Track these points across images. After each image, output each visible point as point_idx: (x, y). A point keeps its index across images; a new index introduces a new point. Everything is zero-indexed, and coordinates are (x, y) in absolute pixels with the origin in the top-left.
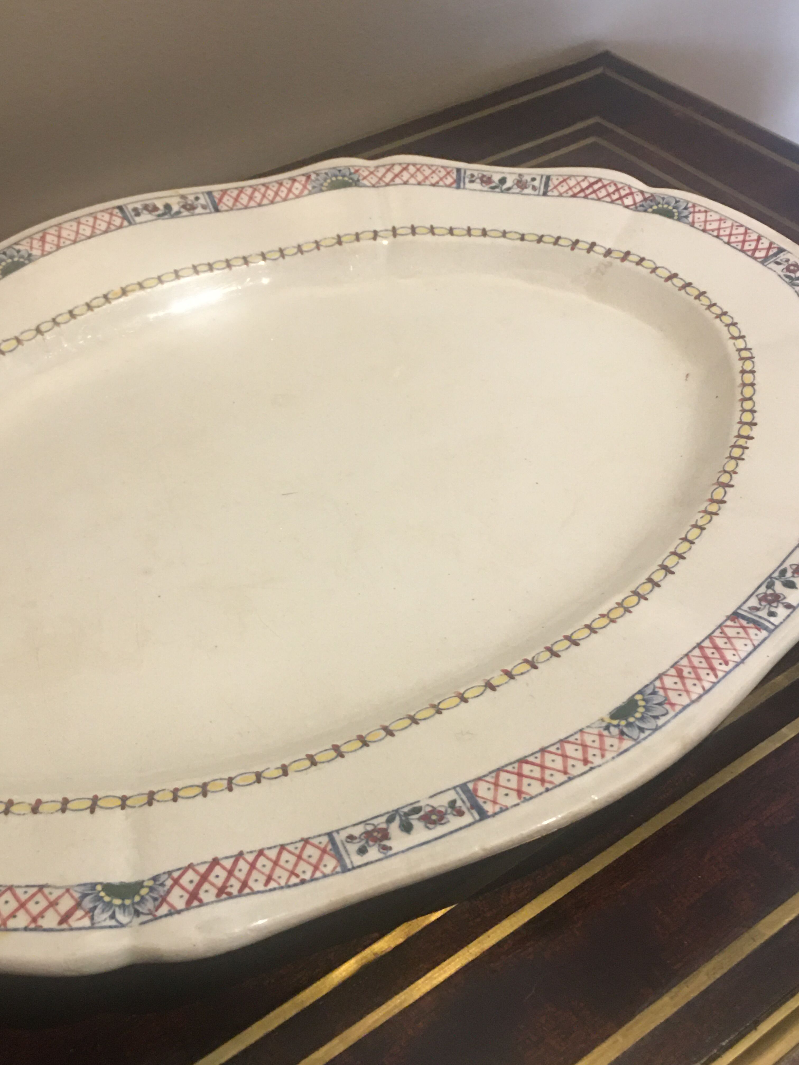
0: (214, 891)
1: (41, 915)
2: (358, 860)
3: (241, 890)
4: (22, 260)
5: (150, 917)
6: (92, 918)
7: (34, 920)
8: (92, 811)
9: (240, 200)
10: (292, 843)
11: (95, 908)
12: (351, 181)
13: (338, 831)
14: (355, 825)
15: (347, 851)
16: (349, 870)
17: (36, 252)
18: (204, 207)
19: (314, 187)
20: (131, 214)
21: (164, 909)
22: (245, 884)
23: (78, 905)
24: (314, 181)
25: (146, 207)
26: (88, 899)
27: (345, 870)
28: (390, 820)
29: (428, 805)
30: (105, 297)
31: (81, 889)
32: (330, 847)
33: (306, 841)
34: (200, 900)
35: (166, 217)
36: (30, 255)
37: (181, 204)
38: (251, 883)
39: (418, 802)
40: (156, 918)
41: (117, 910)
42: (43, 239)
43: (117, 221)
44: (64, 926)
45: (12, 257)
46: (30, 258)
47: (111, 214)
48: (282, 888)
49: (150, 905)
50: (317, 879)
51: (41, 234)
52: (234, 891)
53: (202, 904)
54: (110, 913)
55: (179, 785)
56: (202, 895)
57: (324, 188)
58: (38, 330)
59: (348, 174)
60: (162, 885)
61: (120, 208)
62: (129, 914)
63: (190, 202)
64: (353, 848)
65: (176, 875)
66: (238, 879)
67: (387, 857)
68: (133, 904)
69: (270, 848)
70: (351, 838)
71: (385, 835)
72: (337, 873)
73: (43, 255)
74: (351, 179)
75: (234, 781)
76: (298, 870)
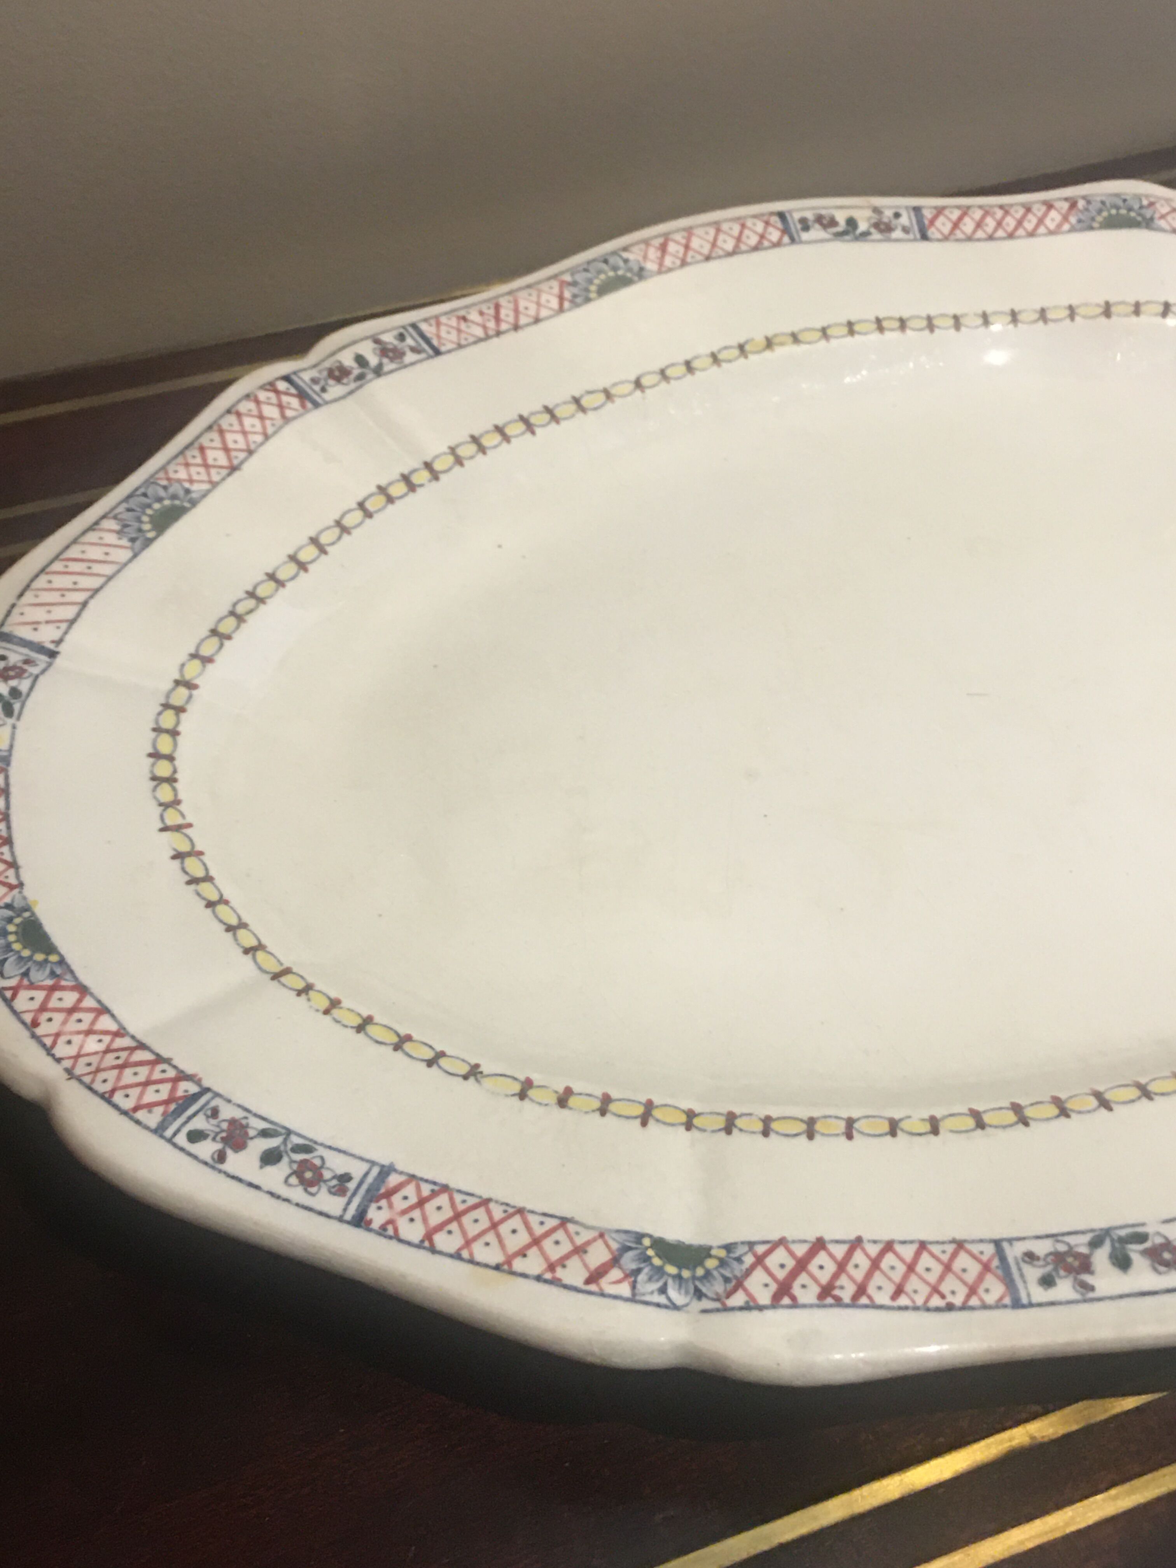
0: (815, 1290)
1: (562, 1262)
2: (1039, 1294)
3: (855, 1297)
4: (629, 275)
5: (717, 1305)
6: (634, 1287)
7: (552, 1267)
8: (644, 1124)
9: (961, 226)
10: (937, 1242)
11: (638, 1271)
12: (1139, 219)
13: (1010, 1241)
14: (1038, 1237)
15: (1022, 1276)
16: (1023, 1306)
17: (651, 266)
18: (906, 230)
19: (1080, 221)
20: (797, 226)
21: (738, 1299)
22: (861, 1290)
23: (615, 1261)
24: (1081, 211)
25: (819, 219)
26: (630, 1254)
27: (1017, 1304)
28: (1096, 1243)
29: (1158, 1234)
30: (741, 347)
31: (622, 1237)
32: (996, 1263)
33: (960, 1245)
34: (794, 1298)
35: (847, 237)
36: (642, 269)
37: (873, 221)
38: (871, 1289)
39: (1143, 1225)
40: (726, 1309)
41: (670, 1282)
42: (663, 248)
43: (774, 235)
44: (593, 1287)
45: (615, 269)
46: (641, 274)
47: (767, 223)
48: (916, 1308)
49: (719, 1287)
50: (972, 1308)
51: (661, 240)
52: (846, 1295)
53: (795, 1304)
54: (660, 1284)
55: (774, 1112)
56: (796, 1290)
57: (1096, 225)
58: (638, 384)
59: (1136, 207)
60: (739, 1260)
61: (782, 215)
62: (687, 1293)
63: (885, 220)
64: (1033, 1273)
65: (760, 1249)
66: (851, 1278)
67: (1085, 1301)
68: (694, 1278)
69: (904, 1242)
70: (1030, 1257)
71: (1085, 1266)
72: (1005, 1306)
73: (660, 272)
74: (1140, 215)
75: (856, 1125)
76: (945, 1288)
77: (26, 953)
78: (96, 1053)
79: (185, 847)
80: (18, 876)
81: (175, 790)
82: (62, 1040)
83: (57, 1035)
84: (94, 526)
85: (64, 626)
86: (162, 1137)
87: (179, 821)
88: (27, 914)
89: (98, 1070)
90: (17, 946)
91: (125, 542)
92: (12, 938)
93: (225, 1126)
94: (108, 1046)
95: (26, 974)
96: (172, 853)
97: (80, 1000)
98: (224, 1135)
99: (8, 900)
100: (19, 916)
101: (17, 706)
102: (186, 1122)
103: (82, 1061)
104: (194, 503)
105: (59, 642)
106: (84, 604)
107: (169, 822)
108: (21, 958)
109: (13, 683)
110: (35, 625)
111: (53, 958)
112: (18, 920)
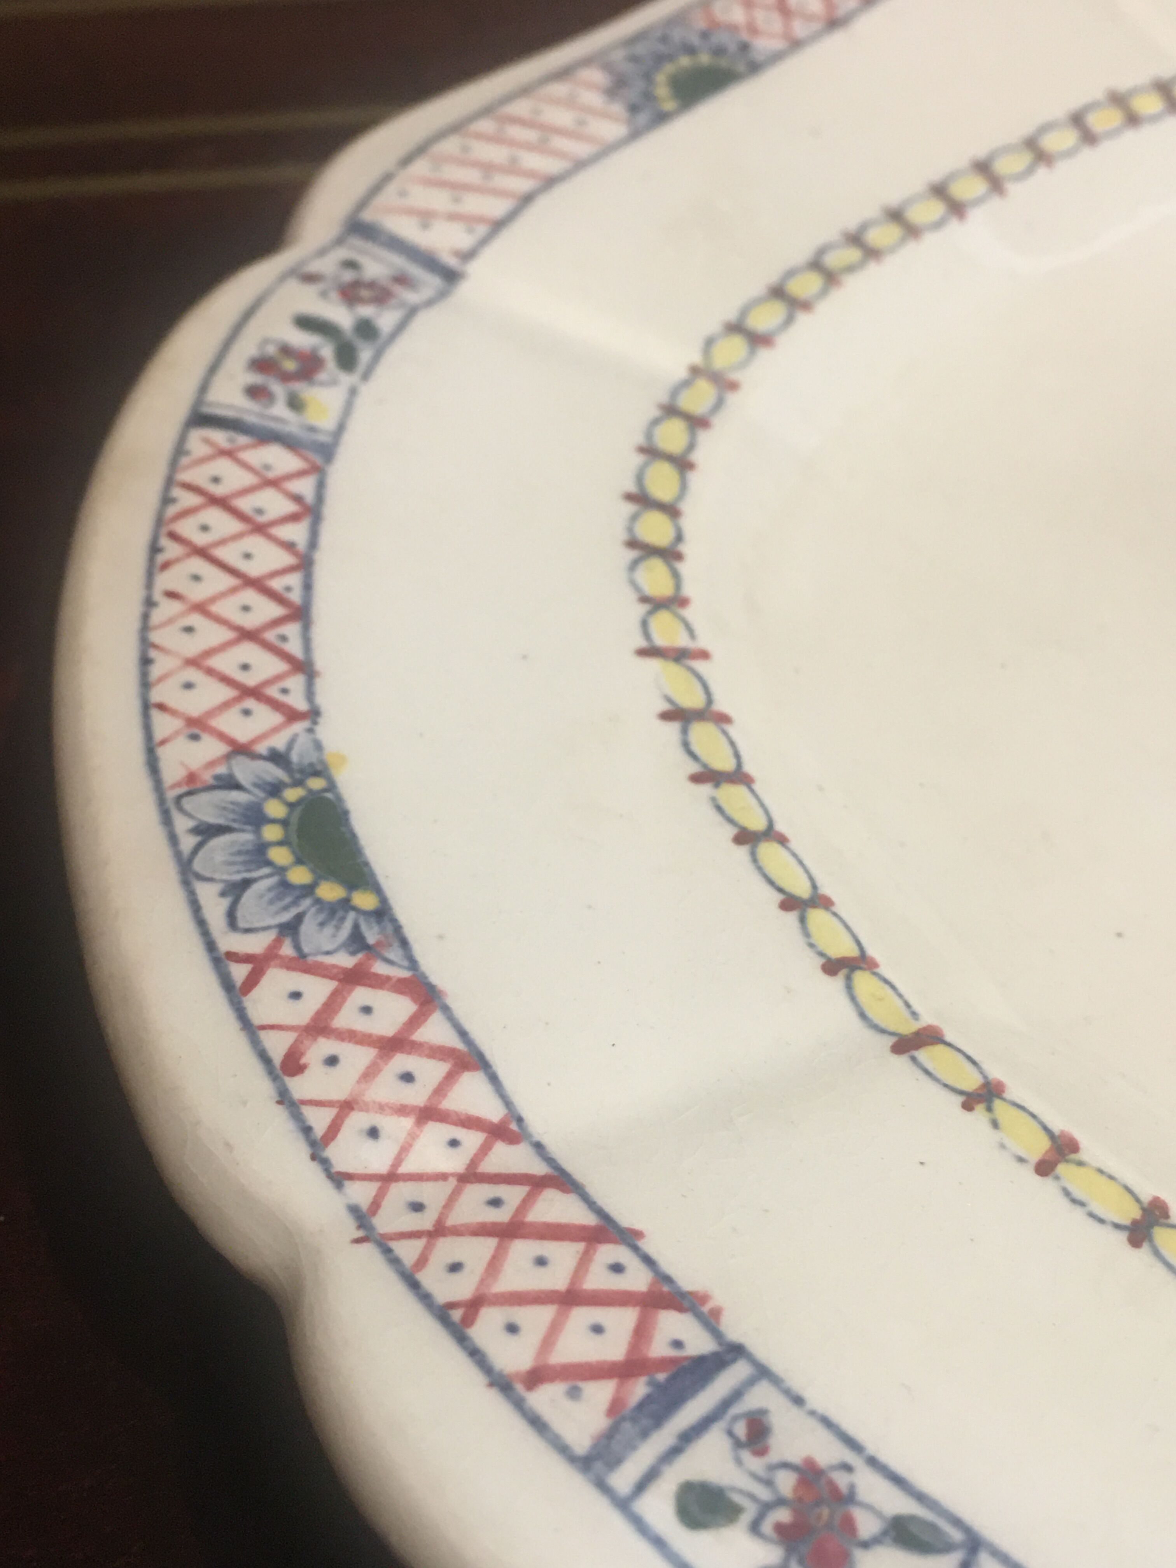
77: (300, 876)
78: (443, 1177)
79: (692, 699)
80: (310, 694)
81: (676, 576)
82: (357, 1121)
83: (347, 1107)
84: (564, 74)
85: (482, 230)
86: (602, 1486)
87: (682, 641)
88: (316, 784)
89: (439, 1231)
90: (280, 856)
91: (618, 108)
92: (272, 833)
93: (786, 1482)
94: (474, 1162)
95: (291, 929)
96: (665, 706)
97: (415, 1021)
98: (783, 1515)
99: (279, 742)
100: (298, 783)
101: (365, 355)
102: (674, 1452)
103: (401, 1193)
104: (755, 68)
105: (468, 255)
106: (527, 199)
107: (660, 640)
108: (285, 885)
109: (366, 311)
110: (426, 218)
111: (365, 900)
112: (292, 794)
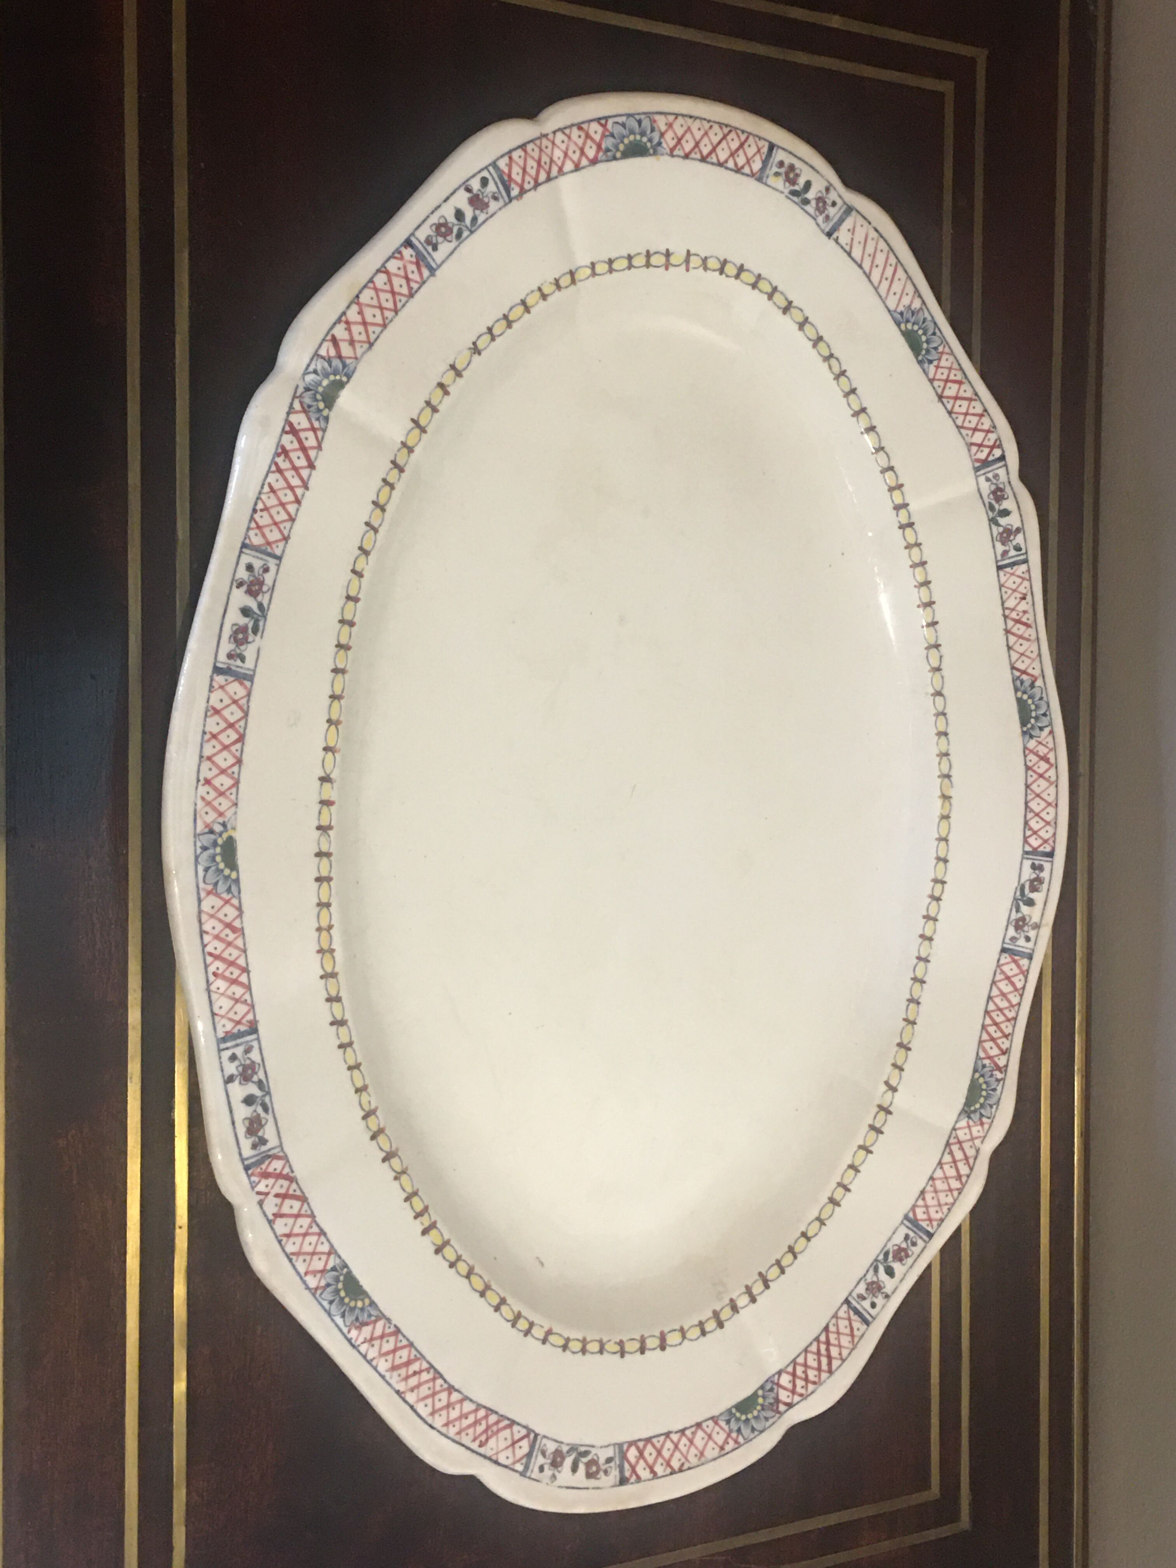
0: (288, 447)
1: (349, 329)
2: (245, 559)
3: (276, 464)
4: (1029, 726)
5: (298, 394)
6: (323, 358)
7: (347, 322)
8: (413, 420)
9: (1006, 982)
10: (291, 528)
11: (330, 366)
12: (972, 1108)
13: (278, 565)
14: (275, 581)
15: (258, 558)
16: (242, 548)
17: (1032, 744)
18: (1013, 939)
19: (984, 1066)
20: (1039, 861)
21: (297, 406)
22: (280, 471)
23: (340, 357)
24: (992, 1071)
25: (1040, 880)
26: (340, 366)
27: (244, 546)
28: (260, 606)
29: (254, 641)
30: (948, 776)
31: (352, 368)
32: (269, 550)
33: (286, 539)
34: (287, 433)
35: (1018, 893)
36: (1031, 737)
37: (1028, 919)
38: (277, 475)
39: (262, 637)
40: (294, 397)
41: (319, 378)
42: (1045, 759)
43: (1034, 842)
44: (329, 337)
45: (1037, 718)
46: (1027, 734)
47: (1045, 841)
48: (260, 493)
49: (307, 400)
50: (250, 522)
51: (1052, 761)
52: (280, 460)
53: (284, 432)
54: (319, 372)
55: (395, 493)
56: (290, 437)
57: (977, 1075)
58: (939, 693)
59: (983, 1111)
60: (318, 419)
61: (1051, 855)
62: (310, 384)
63: (1026, 928)
64: (257, 564)
65: (320, 434)
66: (287, 470)
67: (233, 579)
68: (317, 392)
69: (298, 510)
70: (266, 570)
71: (250, 592)
72: (245, 538)
73: (1025, 748)
74: (975, 1111)
75: (372, 532)
76: (265, 514)
77: (626, 141)
78: (552, 153)
79: (673, 260)
80: (678, 156)
81: (714, 270)
82: (566, 139)
83: (569, 137)
84: (917, 293)
85: (847, 248)
86: (490, 165)
87: (692, 265)
88: (651, 151)
89: (541, 150)
90: (632, 138)
91: (901, 308)
92: (638, 137)
93: (486, 200)
94: (555, 162)
95: (612, 135)
96: (671, 251)
97: (587, 157)
98: (481, 197)
99: (664, 145)
100: (652, 147)
101: (795, 199)
102: (494, 179)
103: (550, 145)
104: (920, 363)
105: (837, 240)
106: (860, 266)
107: (692, 258)
108: (624, 137)
109: (813, 203)
110: (852, 231)
111: (618, 155)
112: (649, 145)
